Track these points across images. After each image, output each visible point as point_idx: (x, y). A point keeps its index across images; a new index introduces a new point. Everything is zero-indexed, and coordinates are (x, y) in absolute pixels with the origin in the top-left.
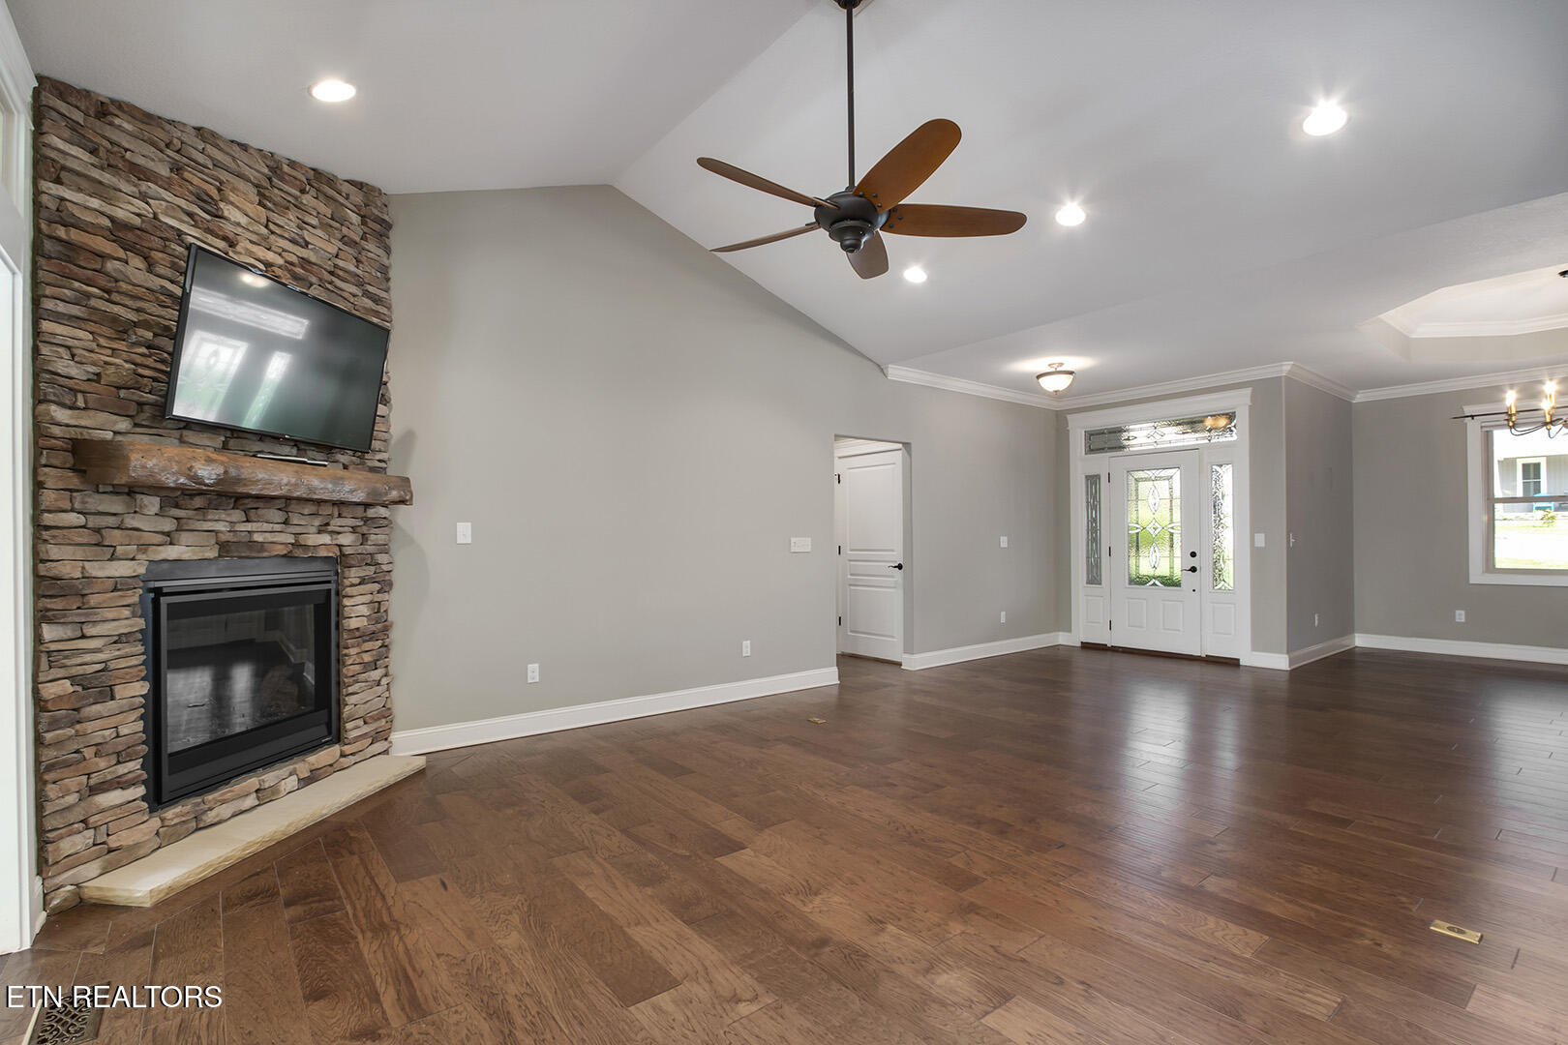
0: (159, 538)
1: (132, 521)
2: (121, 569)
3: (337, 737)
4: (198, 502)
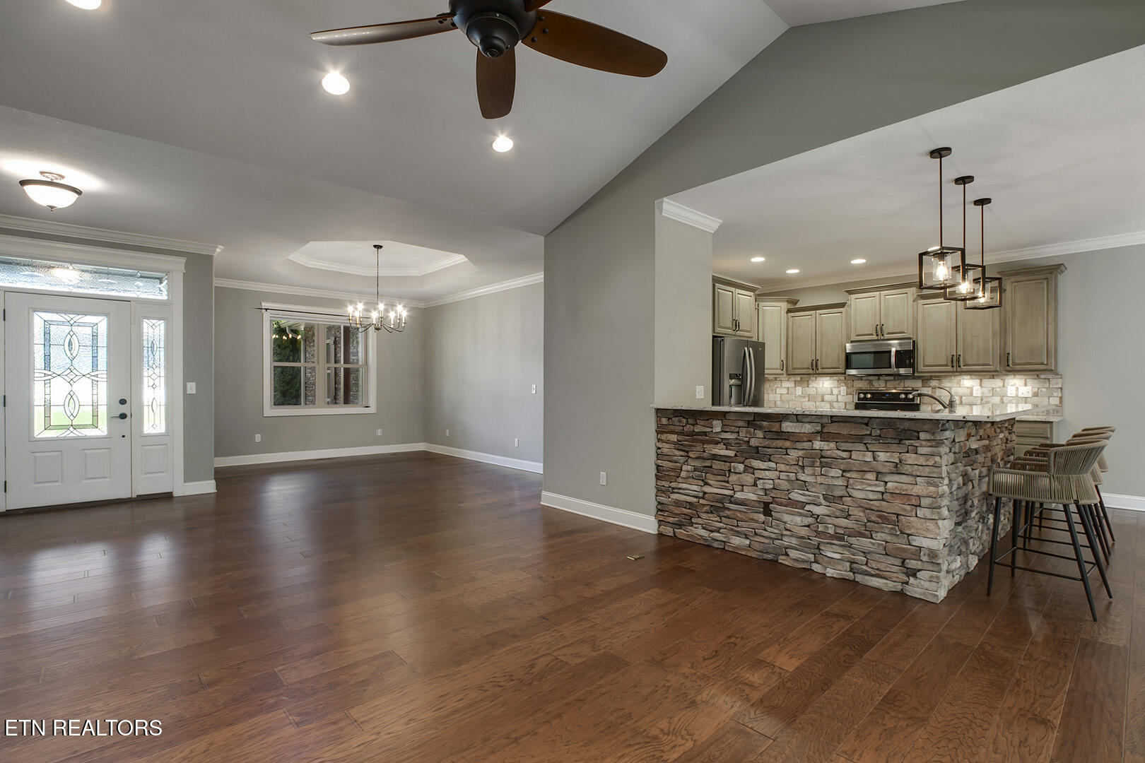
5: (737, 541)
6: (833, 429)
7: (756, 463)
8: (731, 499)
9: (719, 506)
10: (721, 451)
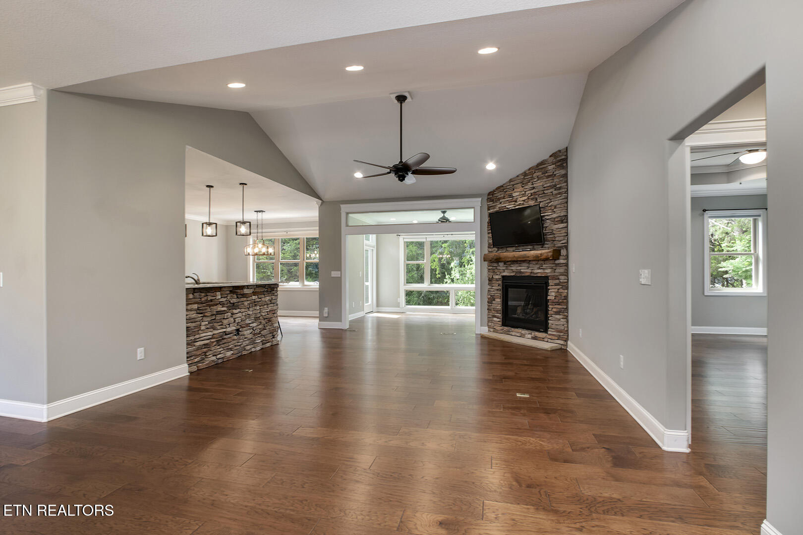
0: (503, 271)
1: (498, 268)
2: (497, 277)
3: (546, 331)
4: (509, 263)
5: (229, 354)
6: (258, 290)
7: (235, 311)
8: (226, 333)
9: (220, 340)
10: (220, 308)
